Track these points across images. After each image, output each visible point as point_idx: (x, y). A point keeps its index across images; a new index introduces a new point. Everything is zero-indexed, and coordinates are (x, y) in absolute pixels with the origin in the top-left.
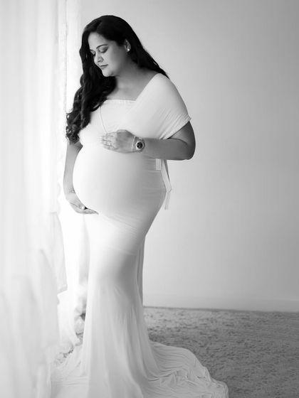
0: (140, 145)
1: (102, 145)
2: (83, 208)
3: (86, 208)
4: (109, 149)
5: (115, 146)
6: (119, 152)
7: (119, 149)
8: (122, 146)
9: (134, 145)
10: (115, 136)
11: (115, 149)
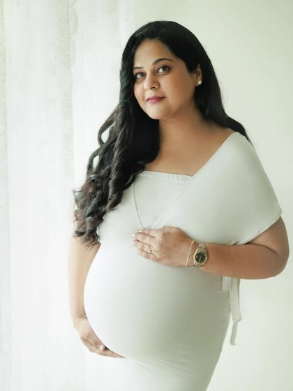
0: (200, 257)
1: (136, 250)
2: (102, 348)
3: (106, 349)
4: (147, 257)
5: (158, 256)
6: (165, 264)
7: (165, 261)
8: (169, 257)
9: (191, 257)
10: (158, 237)
11: (158, 260)
